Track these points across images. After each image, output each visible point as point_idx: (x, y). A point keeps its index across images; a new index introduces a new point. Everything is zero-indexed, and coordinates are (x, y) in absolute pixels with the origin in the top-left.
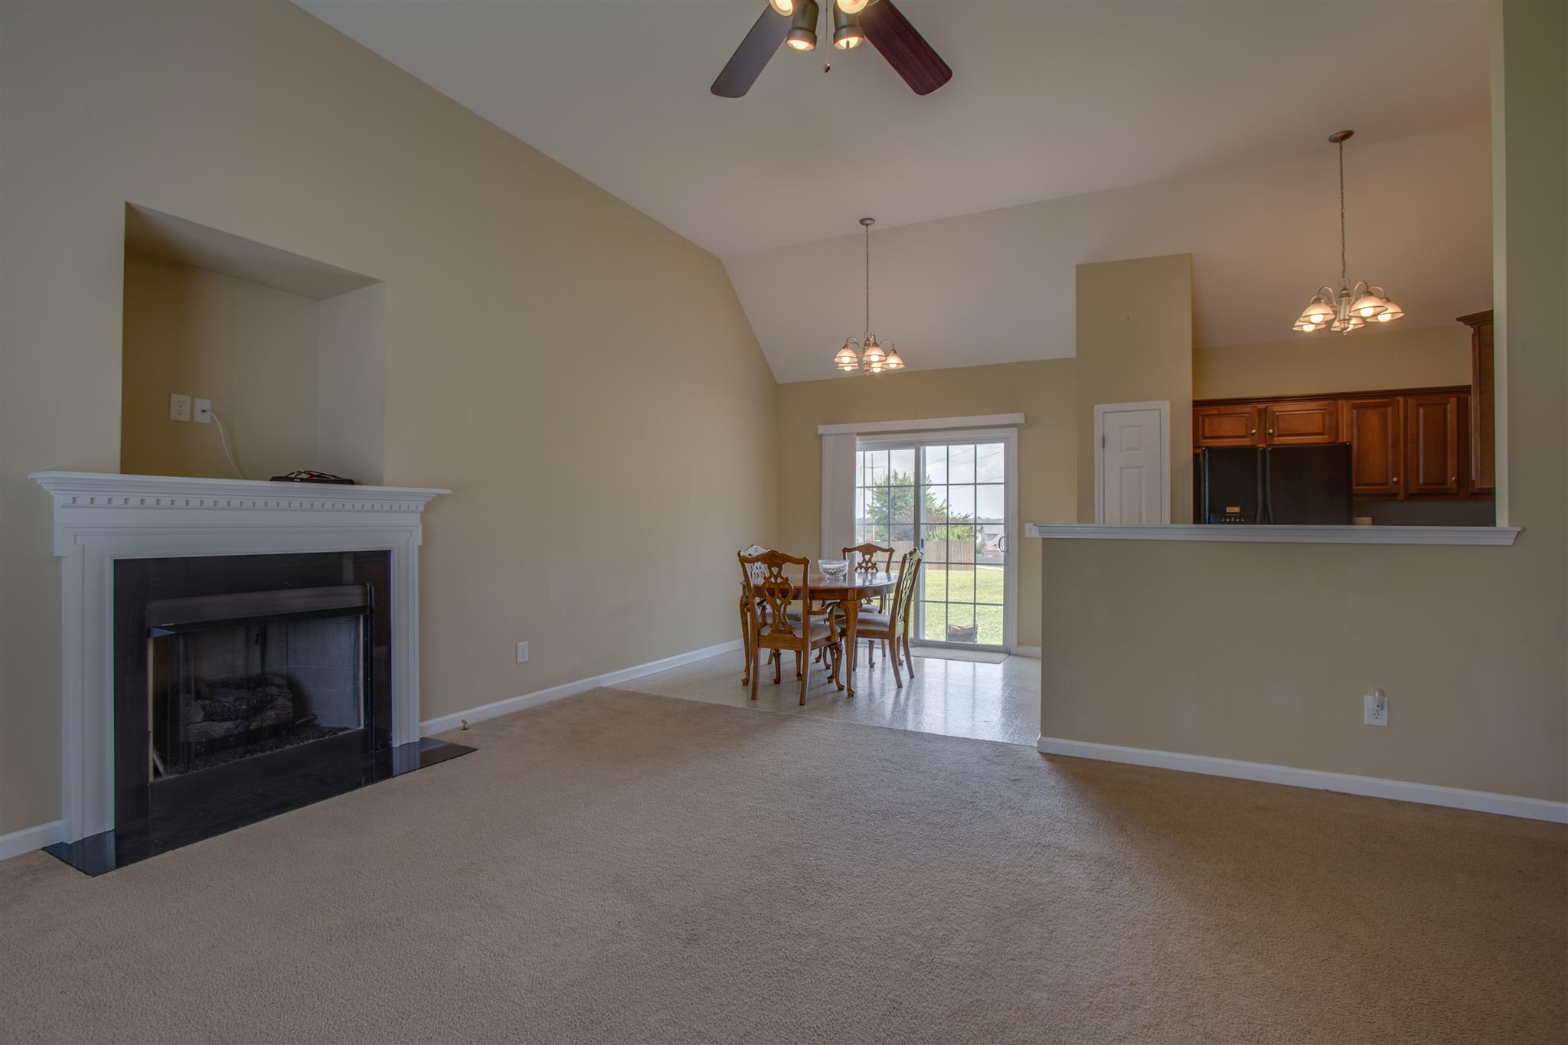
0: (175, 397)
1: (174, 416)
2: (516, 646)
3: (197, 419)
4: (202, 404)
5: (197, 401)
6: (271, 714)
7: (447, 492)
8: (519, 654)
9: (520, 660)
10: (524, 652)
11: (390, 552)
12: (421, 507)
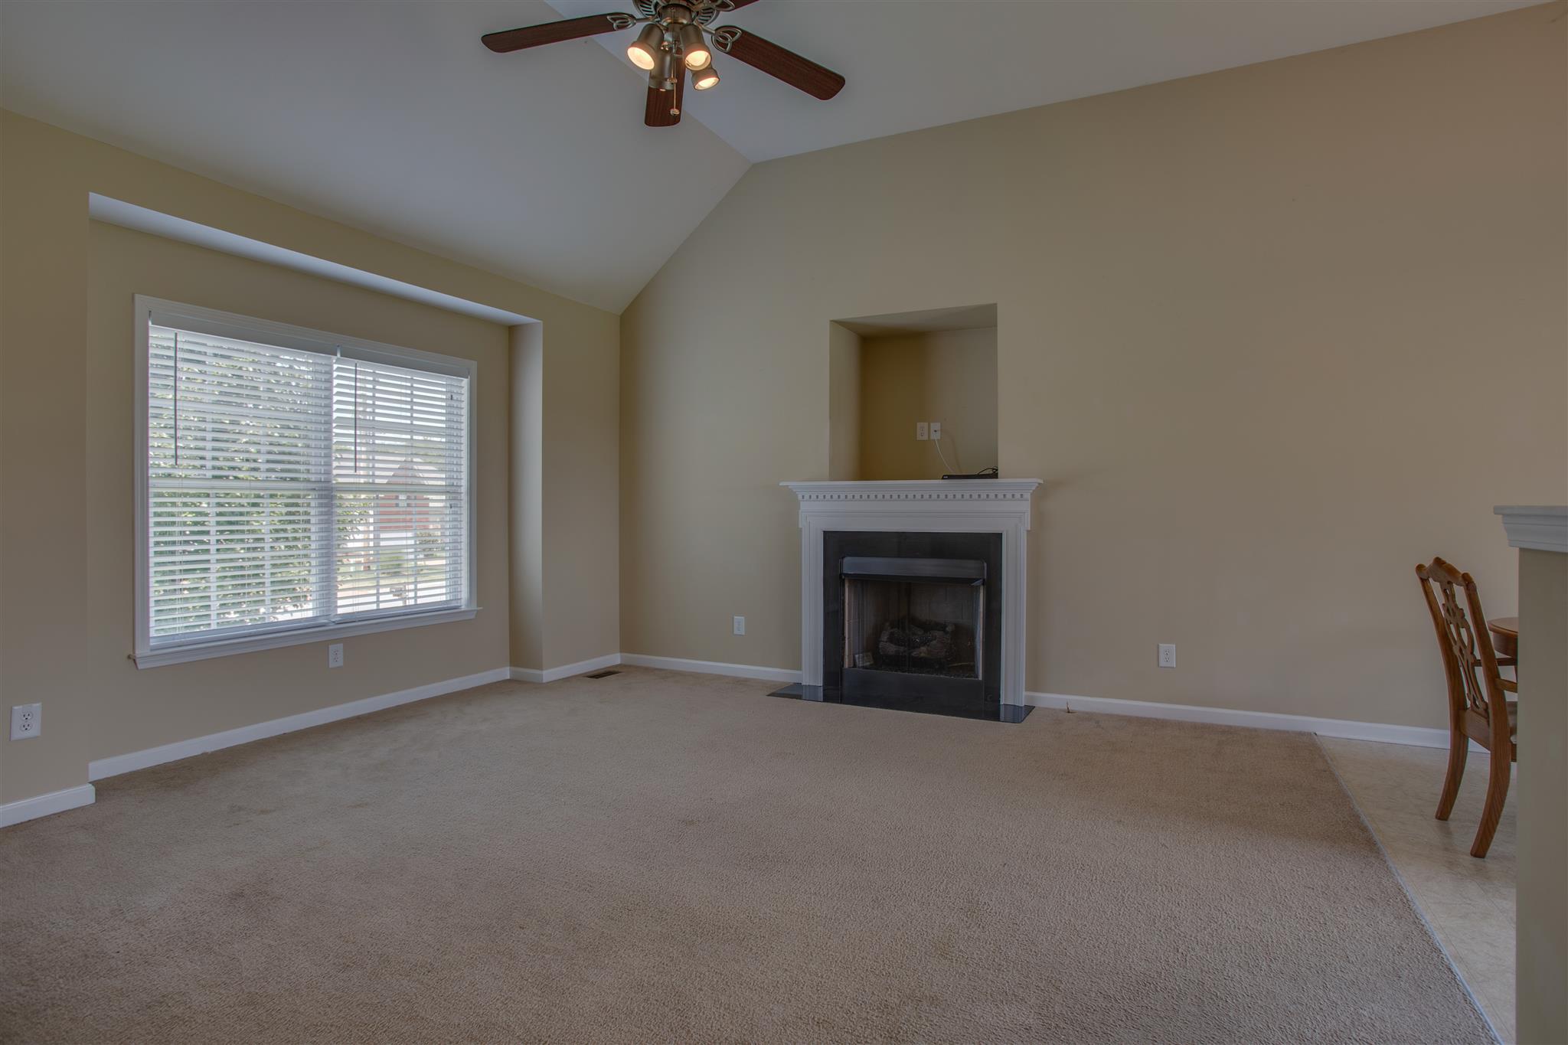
0: (919, 425)
1: (919, 438)
2: (1159, 646)
3: (932, 438)
4: (935, 426)
5: (932, 424)
6: (923, 649)
7: (1041, 481)
8: (1162, 656)
9: (1163, 663)
10: (1169, 656)
11: (1001, 535)
12: (1028, 496)
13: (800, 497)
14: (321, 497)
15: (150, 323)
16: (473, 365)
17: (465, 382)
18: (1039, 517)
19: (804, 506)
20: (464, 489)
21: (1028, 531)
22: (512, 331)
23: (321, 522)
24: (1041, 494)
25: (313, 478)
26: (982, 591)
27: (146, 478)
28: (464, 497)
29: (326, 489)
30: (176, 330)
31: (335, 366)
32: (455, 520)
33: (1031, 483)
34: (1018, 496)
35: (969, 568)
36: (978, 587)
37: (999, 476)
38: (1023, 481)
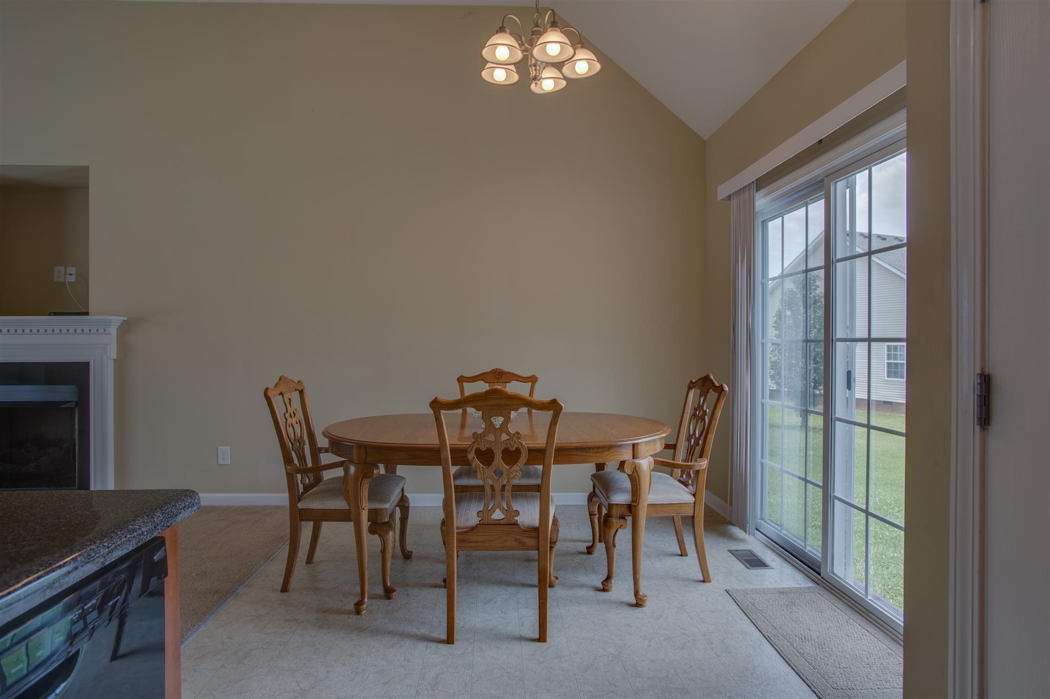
0: (57, 268)
1: (56, 279)
2: (217, 449)
3: (68, 280)
4: (72, 270)
5: (68, 269)
7: (125, 319)
8: (220, 456)
9: (221, 462)
10: (225, 454)
11: (89, 363)
12: (113, 331)
18: (124, 349)
21: (114, 360)
24: (125, 329)
26: (77, 412)
33: (117, 320)
34: (101, 330)
35: (63, 393)
36: (72, 409)
37: (90, 314)
38: (109, 317)
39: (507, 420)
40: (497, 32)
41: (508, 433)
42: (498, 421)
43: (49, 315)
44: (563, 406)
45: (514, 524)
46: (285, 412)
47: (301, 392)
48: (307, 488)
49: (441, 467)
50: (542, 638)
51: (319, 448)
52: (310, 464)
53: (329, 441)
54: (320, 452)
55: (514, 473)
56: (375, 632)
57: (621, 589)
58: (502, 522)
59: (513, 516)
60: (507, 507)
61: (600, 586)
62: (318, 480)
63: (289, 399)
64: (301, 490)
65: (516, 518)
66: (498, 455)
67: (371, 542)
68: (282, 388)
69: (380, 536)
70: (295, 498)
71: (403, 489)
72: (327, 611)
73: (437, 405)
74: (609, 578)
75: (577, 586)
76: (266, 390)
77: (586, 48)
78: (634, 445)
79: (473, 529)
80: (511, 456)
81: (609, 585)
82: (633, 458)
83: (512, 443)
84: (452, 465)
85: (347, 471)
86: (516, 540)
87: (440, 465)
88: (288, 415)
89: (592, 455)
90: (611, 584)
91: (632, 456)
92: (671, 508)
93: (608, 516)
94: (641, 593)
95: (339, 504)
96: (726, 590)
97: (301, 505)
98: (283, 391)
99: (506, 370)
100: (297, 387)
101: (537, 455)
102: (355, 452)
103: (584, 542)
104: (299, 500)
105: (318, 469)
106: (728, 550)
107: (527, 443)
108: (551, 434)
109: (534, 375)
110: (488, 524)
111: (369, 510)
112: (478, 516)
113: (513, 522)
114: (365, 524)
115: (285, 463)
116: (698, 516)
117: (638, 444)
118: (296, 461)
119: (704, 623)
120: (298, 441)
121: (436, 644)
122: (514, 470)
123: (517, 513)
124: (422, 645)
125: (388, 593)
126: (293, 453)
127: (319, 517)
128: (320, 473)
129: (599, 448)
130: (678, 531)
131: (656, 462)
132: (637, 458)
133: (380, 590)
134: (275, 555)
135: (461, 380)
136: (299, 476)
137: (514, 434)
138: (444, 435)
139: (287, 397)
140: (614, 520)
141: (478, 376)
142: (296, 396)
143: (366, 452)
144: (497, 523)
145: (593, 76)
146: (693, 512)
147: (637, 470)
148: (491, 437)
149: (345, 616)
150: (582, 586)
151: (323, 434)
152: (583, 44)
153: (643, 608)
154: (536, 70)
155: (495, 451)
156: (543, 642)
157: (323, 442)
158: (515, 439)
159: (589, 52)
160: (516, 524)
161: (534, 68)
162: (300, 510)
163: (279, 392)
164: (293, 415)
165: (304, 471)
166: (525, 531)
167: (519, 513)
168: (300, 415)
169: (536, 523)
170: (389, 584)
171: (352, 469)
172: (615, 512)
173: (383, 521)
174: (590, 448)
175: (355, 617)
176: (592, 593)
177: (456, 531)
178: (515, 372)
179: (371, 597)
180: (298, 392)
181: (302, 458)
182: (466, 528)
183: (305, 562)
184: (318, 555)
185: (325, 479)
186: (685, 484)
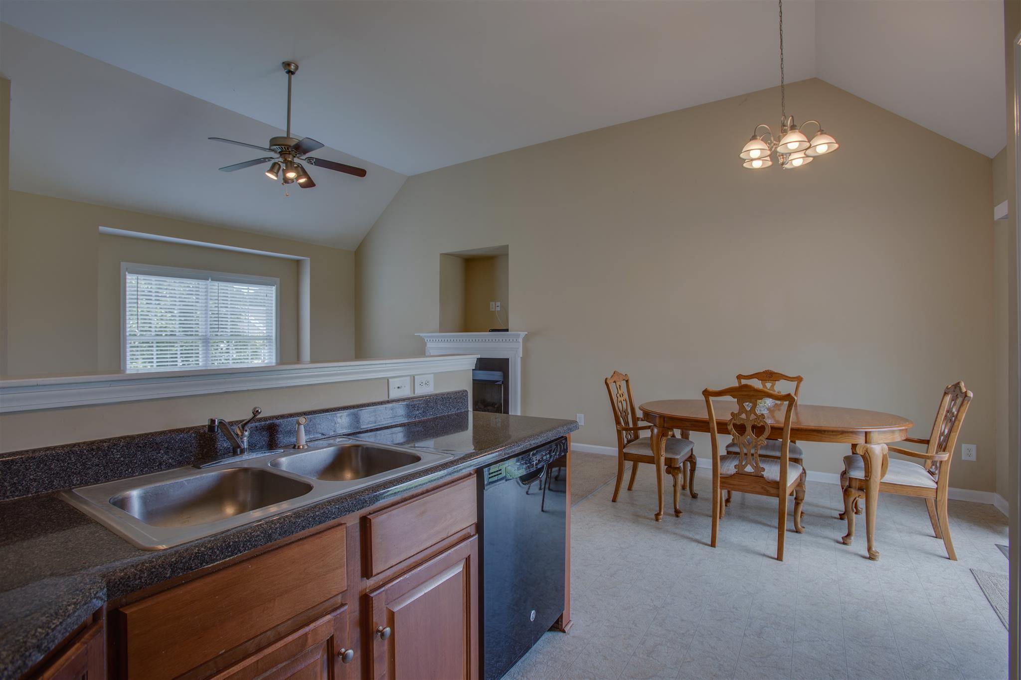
0: (491, 303)
1: (491, 310)
2: (576, 415)
3: (496, 310)
4: (498, 304)
5: (497, 303)
7: (526, 333)
10: (581, 420)
11: (508, 359)
12: (520, 340)
13: (426, 341)
14: (203, 342)
15: (127, 273)
16: (278, 280)
17: (274, 288)
18: (526, 350)
19: (429, 345)
20: (274, 337)
21: (521, 358)
22: (298, 262)
23: (203, 353)
24: (527, 339)
25: (200, 334)
26: (503, 387)
27: (125, 336)
28: (274, 341)
29: (206, 339)
30: (138, 275)
31: (209, 284)
32: (270, 352)
33: (523, 334)
34: (515, 340)
35: (496, 376)
36: (501, 385)
37: (509, 330)
38: (519, 333)
39: (755, 405)
40: (751, 140)
41: (756, 414)
42: (748, 406)
43: (490, 331)
44: (796, 398)
45: (761, 477)
46: (617, 393)
47: (627, 381)
48: (629, 441)
49: (710, 434)
50: (780, 558)
51: (637, 418)
52: (631, 425)
53: (643, 413)
54: (638, 420)
55: (761, 442)
56: (666, 532)
57: (858, 545)
58: (752, 474)
59: (761, 471)
60: (756, 464)
61: (841, 540)
62: (637, 437)
63: (620, 386)
64: (626, 442)
65: (762, 473)
66: (749, 429)
67: (667, 479)
68: (615, 379)
69: (673, 476)
70: (621, 446)
71: (692, 449)
72: (638, 516)
73: (707, 393)
74: (849, 535)
75: (821, 536)
76: (606, 379)
77: (826, 134)
78: (866, 433)
79: (732, 476)
80: (759, 430)
81: (848, 540)
82: (866, 442)
83: (759, 421)
84: (718, 433)
85: (652, 431)
86: (763, 488)
87: (710, 432)
88: (618, 395)
89: (826, 436)
90: (850, 539)
91: (865, 441)
92: (911, 490)
93: (850, 486)
94: (873, 549)
95: (648, 452)
96: (970, 569)
97: (625, 450)
98: (616, 381)
99: (776, 372)
100: (624, 378)
101: (777, 432)
102: (657, 420)
103: (838, 510)
104: (624, 447)
105: (636, 429)
106: (995, 544)
107: (770, 422)
108: (787, 417)
109: (799, 376)
110: (742, 474)
111: (665, 458)
112: (735, 468)
113: (760, 475)
114: (663, 467)
115: (616, 424)
116: (940, 501)
117: (870, 432)
118: (623, 424)
119: (931, 583)
120: (625, 412)
121: (703, 545)
122: (760, 440)
123: (763, 470)
124: (694, 544)
125: (677, 513)
126: (621, 419)
127: (637, 459)
128: (637, 432)
129: (833, 431)
130: (931, 515)
131: (890, 449)
132: (870, 443)
133: (672, 511)
134: (609, 482)
135: (739, 377)
136: (624, 432)
137: (760, 416)
138: (711, 412)
139: (618, 384)
140: (853, 491)
141: (754, 374)
142: (624, 384)
143: (664, 421)
144: (749, 475)
145: (833, 151)
146: (935, 497)
147: (869, 451)
148: (744, 416)
149: (649, 521)
150: (825, 537)
151: (639, 408)
152: (823, 131)
153: (875, 562)
154: (783, 158)
155: (746, 426)
156: (780, 560)
157: (639, 414)
158: (761, 418)
159: (828, 136)
160: (762, 477)
161: (781, 157)
162: (624, 453)
163: (613, 381)
164: (621, 395)
165: (627, 429)
166: (769, 482)
167: (764, 470)
168: (626, 396)
169: (778, 479)
170: (678, 508)
171: (656, 431)
172: (854, 484)
173: (675, 466)
174: (825, 431)
175: (655, 522)
176: (833, 544)
177: (719, 476)
178: (783, 373)
179: (665, 514)
180: (625, 381)
181: (627, 423)
182: (728, 475)
183: (627, 488)
184: (635, 486)
185: (641, 437)
186: (932, 473)
